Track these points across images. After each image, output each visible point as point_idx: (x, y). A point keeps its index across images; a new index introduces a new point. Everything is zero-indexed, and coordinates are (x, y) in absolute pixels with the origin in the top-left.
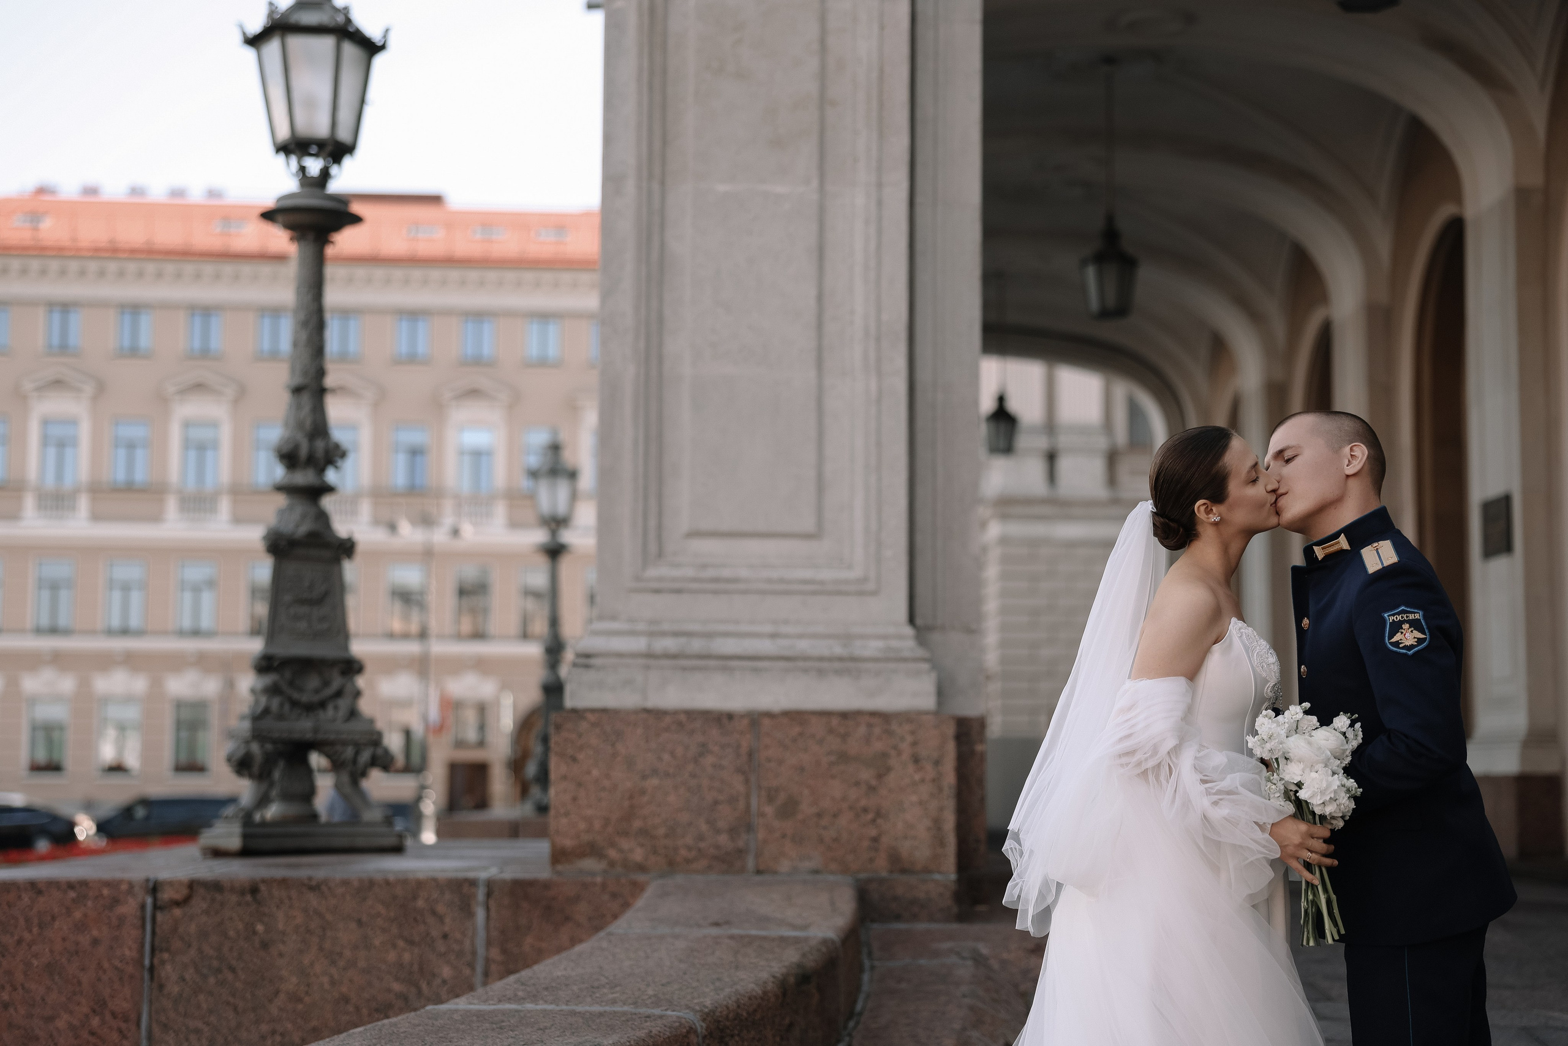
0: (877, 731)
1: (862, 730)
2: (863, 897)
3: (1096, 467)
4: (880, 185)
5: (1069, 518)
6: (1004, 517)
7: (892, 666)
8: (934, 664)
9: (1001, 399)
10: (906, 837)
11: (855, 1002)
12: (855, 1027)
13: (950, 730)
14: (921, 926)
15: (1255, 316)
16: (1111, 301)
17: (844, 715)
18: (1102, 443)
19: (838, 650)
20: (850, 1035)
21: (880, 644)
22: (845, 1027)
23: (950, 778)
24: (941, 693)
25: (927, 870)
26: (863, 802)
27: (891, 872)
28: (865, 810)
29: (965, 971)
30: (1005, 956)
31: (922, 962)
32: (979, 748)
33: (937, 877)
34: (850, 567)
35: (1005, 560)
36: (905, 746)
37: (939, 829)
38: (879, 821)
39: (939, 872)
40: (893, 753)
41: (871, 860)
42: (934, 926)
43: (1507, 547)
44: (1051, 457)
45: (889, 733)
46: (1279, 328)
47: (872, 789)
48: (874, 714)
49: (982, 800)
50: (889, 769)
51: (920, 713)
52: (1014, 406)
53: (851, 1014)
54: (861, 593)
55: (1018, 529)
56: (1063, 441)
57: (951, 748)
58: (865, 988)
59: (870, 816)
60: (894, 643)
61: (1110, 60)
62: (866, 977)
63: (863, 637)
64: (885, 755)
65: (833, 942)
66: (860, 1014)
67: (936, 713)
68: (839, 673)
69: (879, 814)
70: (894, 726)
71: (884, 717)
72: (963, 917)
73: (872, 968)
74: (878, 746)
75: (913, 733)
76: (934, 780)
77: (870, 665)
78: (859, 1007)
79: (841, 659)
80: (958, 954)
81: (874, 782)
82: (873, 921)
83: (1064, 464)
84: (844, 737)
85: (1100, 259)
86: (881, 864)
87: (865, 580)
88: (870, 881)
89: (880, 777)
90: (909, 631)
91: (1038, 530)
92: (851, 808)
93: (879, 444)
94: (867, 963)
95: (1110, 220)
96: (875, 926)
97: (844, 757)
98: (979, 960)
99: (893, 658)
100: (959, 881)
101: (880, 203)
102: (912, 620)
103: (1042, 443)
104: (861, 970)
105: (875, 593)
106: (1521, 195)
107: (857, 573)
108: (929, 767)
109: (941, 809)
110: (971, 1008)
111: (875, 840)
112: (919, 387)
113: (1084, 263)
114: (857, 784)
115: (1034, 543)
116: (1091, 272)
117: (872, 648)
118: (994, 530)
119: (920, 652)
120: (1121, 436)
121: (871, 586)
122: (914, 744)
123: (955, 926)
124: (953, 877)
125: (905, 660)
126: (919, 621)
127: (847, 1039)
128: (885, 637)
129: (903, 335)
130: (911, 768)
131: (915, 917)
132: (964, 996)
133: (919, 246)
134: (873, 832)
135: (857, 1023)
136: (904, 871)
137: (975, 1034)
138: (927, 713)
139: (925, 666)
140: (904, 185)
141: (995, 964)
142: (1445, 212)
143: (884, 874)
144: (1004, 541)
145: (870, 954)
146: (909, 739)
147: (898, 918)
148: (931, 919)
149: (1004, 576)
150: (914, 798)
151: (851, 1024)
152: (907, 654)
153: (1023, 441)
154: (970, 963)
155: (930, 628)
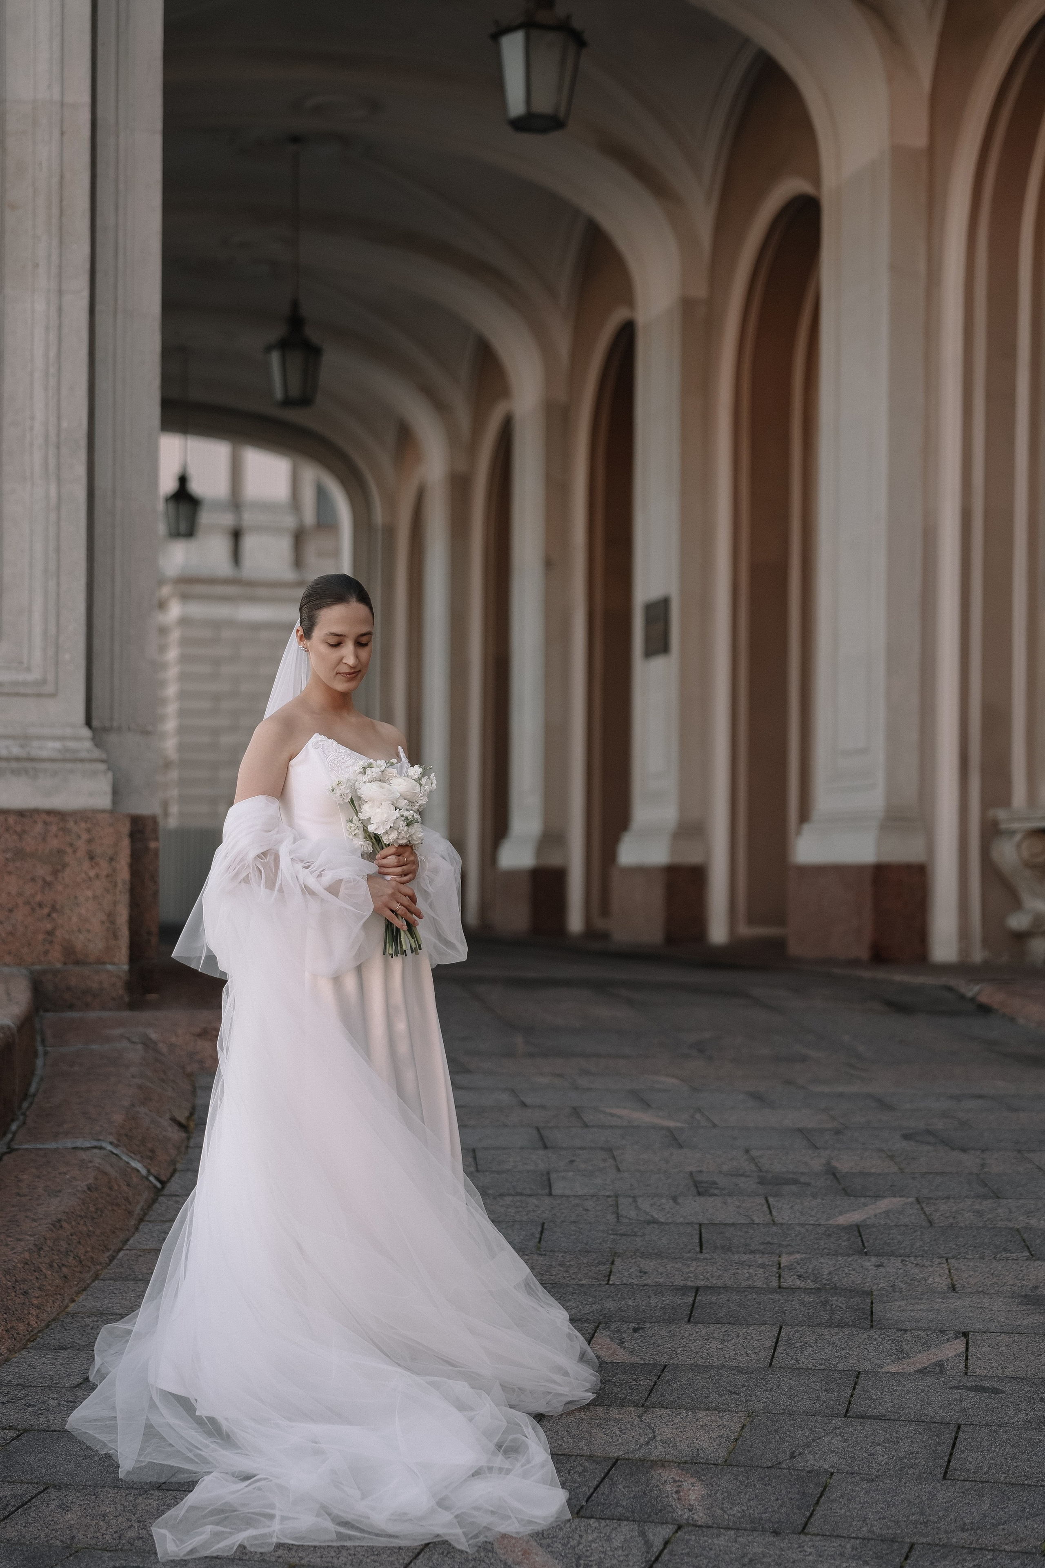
0: (54, 828)
1: (39, 828)
2: (37, 987)
3: (284, 545)
4: (60, 292)
5: (253, 599)
6: (185, 597)
7: (69, 766)
8: (111, 765)
9: (183, 480)
10: (80, 931)
11: (29, 1085)
12: (29, 1108)
13: (125, 828)
14: (93, 1015)
15: (440, 406)
16: (295, 391)
17: (21, 814)
18: (289, 521)
19: (16, 751)
20: (24, 1114)
21: (58, 745)
22: (20, 1108)
23: (124, 874)
24: (116, 792)
25: (100, 962)
26: (38, 898)
27: (65, 964)
28: (40, 905)
29: (135, 1054)
30: (173, 1040)
31: (94, 1047)
32: (152, 845)
33: (109, 967)
34: (28, 669)
35: (185, 642)
36: (81, 844)
37: (113, 923)
38: (54, 915)
39: (112, 963)
40: (69, 850)
41: (46, 953)
42: (105, 1014)
43: (664, 648)
44: (236, 535)
45: (65, 830)
46: (463, 416)
47: (47, 884)
48: (49, 812)
49: (155, 894)
50: (65, 866)
51: (95, 811)
52: (196, 487)
53: (25, 1096)
54: (39, 695)
55: (197, 610)
56: (248, 518)
57: (126, 843)
58: (39, 1071)
59: (46, 911)
60: (71, 744)
61: (296, 139)
62: (40, 1062)
63: (39, 738)
64: (61, 852)
65: (9, 1028)
66: (34, 1095)
67: (111, 812)
68: (15, 772)
69: (54, 908)
70: (71, 824)
71: (60, 815)
72: (134, 1005)
73: (46, 1053)
74: (54, 843)
75: (88, 831)
76: (108, 876)
77: (47, 765)
78: (33, 1089)
79: (18, 759)
80: (128, 1039)
81: (49, 878)
82: (46, 1010)
83: (249, 543)
84: (21, 835)
85: (283, 345)
86: (56, 957)
87: (44, 682)
88: (45, 972)
89: (55, 873)
90: (86, 732)
91: (222, 611)
92: (27, 903)
93: (58, 550)
94: (40, 1049)
95: (295, 305)
96: (49, 1015)
97: (20, 854)
98: (148, 1044)
99: (70, 759)
100: (131, 971)
101: (60, 310)
102: (88, 723)
103: (227, 520)
104: (36, 1055)
105: (53, 695)
106: (687, 305)
107: (35, 675)
108: (104, 864)
109: (115, 904)
110: (140, 1087)
111: (50, 933)
112: (98, 493)
113: (269, 349)
114: (33, 879)
115: (217, 625)
116: (275, 358)
117: (51, 748)
118: (175, 610)
119: (97, 753)
120: (309, 516)
121: (49, 688)
122: (90, 841)
123: (126, 1014)
124: (126, 967)
125: (82, 761)
126: (95, 723)
127: (21, 1118)
128: (62, 738)
129: (83, 443)
130: (86, 864)
131: (88, 1006)
132: (133, 1076)
133: (99, 355)
134: (49, 927)
135: (31, 1103)
136: (77, 963)
137: (142, 1110)
138: (103, 811)
139: (102, 767)
140: (86, 293)
141: (163, 1048)
142: (619, 316)
143: (59, 965)
144: (184, 621)
145: (43, 1041)
146: (85, 836)
147: (71, 1007)
148: (103, 1008)
149: (184, 659)
150: (89, 893)
151: (25, 1105)
152: (84, 755)
153: (205, 518)
154: (140, 1047)
155: (106, 730)
